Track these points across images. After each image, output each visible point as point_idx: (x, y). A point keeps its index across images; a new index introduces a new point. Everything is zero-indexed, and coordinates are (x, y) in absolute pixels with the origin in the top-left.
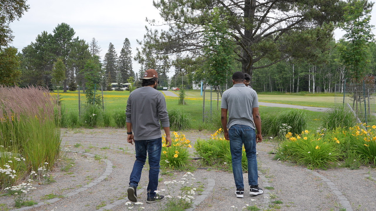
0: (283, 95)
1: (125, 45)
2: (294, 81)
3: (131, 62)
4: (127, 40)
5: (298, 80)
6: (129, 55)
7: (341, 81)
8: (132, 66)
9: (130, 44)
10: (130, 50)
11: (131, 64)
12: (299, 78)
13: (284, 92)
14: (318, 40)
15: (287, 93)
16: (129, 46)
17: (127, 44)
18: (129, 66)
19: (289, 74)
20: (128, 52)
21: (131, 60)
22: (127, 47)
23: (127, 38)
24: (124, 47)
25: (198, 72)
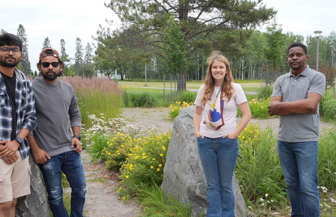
0: (189, 82)
1: (19, 32)
2: (199, 69)
3: (27, 50)
4: (21, 26)
5: (203, 69)
6: (24, 43)
7: (241, 69)
8: (28, 55)
9: (25, 31)
10: (25, 37)
11: (26, 52)
12: (204, 67)
13: (190, 80)
14: (240, 39)
15: (193, 81)
16: (24, 33)
17: (21, 31)
18: (24, 54)
19: (194, 62)
20: (23, 40)
21: (27, 48)
22: (22, 34)
23: (21, 25)
24: (18, 34)
25: (104, 61)
